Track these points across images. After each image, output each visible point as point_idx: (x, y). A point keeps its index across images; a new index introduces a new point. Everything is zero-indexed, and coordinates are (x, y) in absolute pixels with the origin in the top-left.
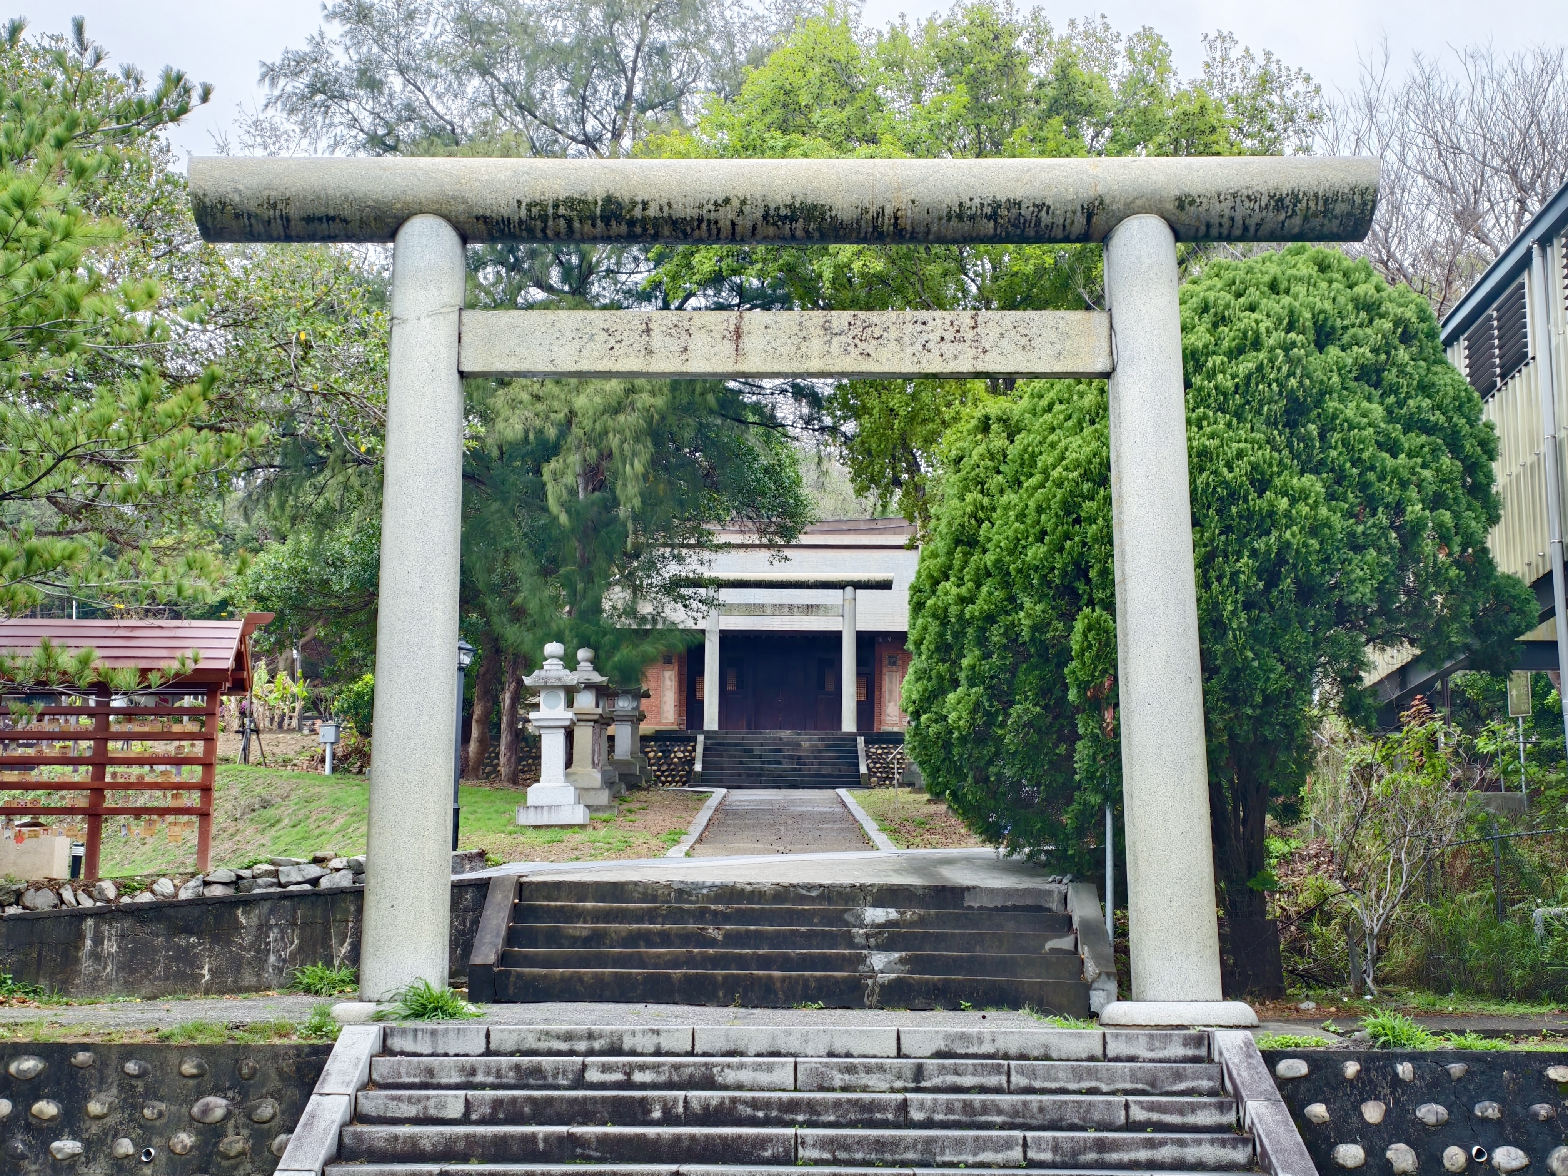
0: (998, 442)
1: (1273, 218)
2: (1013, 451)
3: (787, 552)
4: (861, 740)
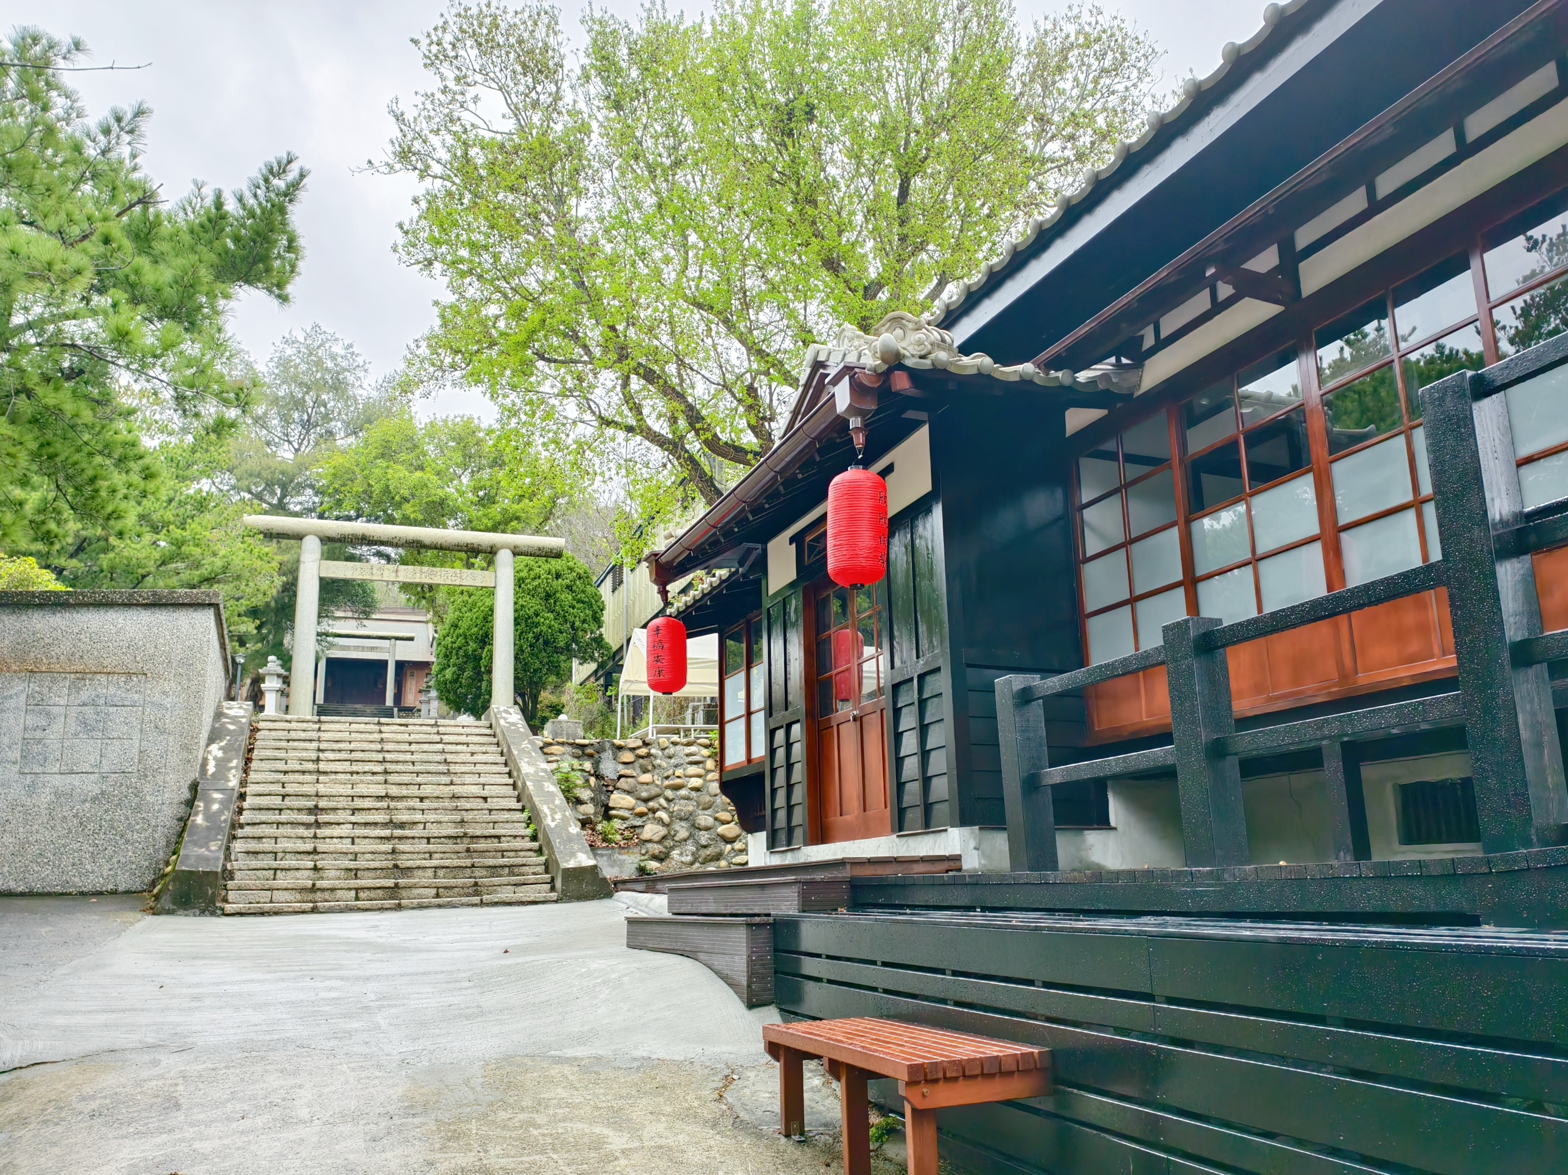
0: (466, 598)
1: (538, 552)
2: (470, 601)
3: (365, 622)
4: (396, 710)
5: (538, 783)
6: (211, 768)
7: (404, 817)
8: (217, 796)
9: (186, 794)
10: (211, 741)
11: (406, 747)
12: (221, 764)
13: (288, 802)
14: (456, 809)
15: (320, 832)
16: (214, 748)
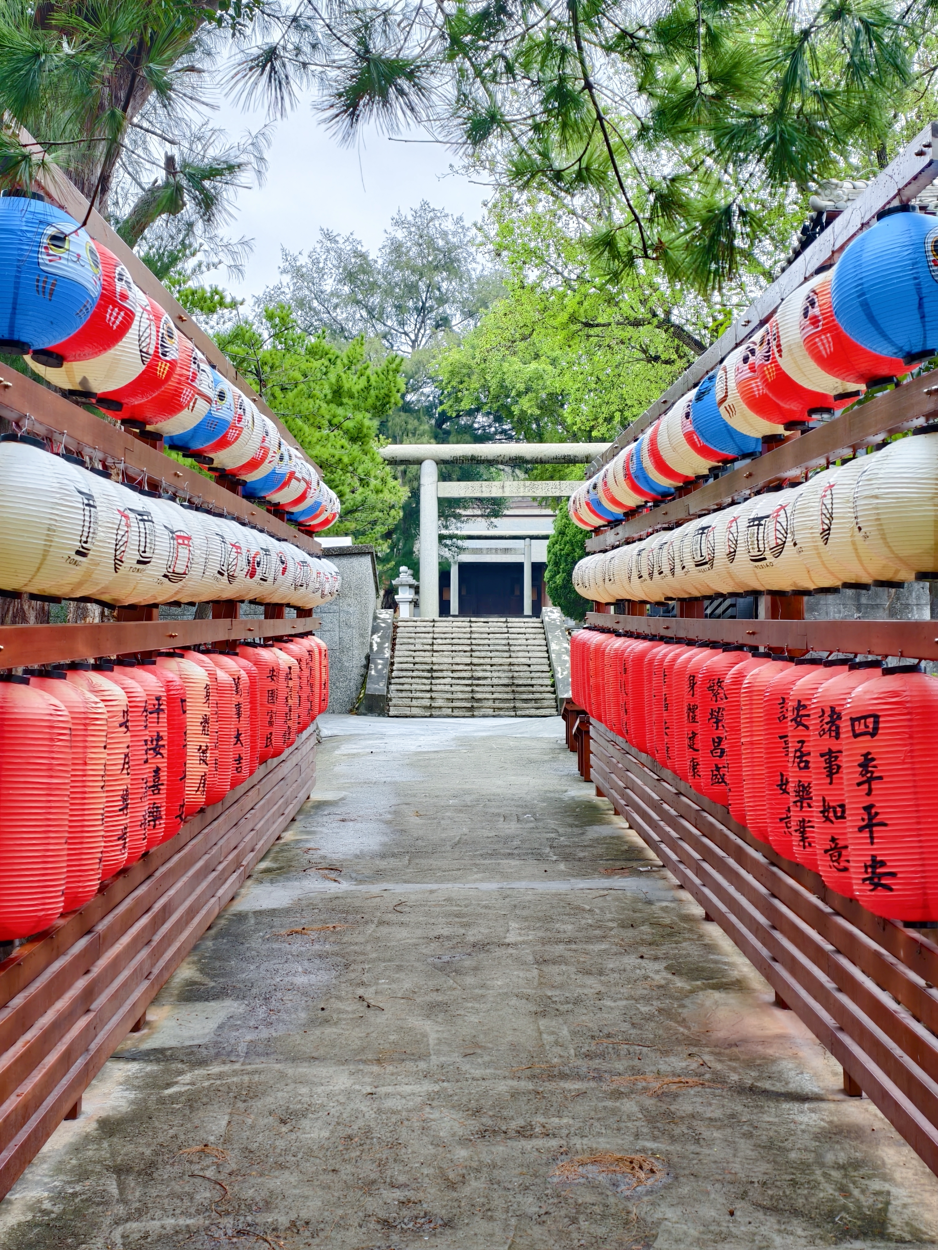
5: (559, 655)
6: (375, 648)
7: (480, 674)
8: (380, 661)
9: (364, 662)
10: (373, 633)
11: (486, 636)
12: (380, 645)
13: (417, 666)
14: (510, 671)
15: (434, 681)
16: (375, 637)
